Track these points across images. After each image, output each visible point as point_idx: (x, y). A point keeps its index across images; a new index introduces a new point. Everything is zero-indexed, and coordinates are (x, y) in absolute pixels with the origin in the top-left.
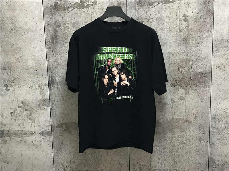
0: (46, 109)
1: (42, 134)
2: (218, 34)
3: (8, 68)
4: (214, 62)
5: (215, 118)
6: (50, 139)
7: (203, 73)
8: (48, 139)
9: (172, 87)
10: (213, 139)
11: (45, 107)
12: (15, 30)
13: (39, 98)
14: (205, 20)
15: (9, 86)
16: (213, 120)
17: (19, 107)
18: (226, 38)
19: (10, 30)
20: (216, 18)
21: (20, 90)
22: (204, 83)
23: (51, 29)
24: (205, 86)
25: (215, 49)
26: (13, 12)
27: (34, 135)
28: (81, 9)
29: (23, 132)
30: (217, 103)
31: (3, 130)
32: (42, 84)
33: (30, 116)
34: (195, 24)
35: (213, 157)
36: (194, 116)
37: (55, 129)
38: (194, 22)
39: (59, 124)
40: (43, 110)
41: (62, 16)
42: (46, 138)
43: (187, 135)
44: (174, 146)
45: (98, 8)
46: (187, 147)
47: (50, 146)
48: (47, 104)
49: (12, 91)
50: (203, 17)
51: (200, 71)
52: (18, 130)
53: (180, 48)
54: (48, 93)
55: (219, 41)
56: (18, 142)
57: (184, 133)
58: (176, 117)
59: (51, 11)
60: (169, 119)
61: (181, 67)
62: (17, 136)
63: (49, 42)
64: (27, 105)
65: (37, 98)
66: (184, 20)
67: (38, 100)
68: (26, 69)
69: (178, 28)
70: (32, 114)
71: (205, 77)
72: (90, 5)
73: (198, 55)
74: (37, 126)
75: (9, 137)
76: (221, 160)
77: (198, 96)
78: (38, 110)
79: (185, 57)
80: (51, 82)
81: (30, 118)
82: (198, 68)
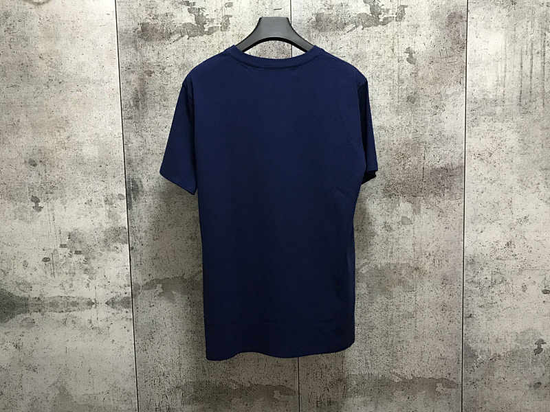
0: (120, 248)
1: (111, 303)
2: (477, 89)
3: (41, 161)
4: (470, 146)
5: (473, 262)
6: (129, 314)
7: (448, 168)
8: (124, 314)
9: (385, 199)
10: (469, 306)
11: (119, 245)
12: (57, 81)
13: (106, 226)
14: (450, 60)
15: (42, 201)
16: (469, 266)
17: (62, 246)
18: (491, 97)
19: (47, 80)
20: (471, 55)
21: (65, 208)
22: (450, 189)
23: (133, 77)
24: (452, 195)
25: (471, 119)
26: (53, 42)
27: (94, 306)
28: (196, 37)
29: (71, 300)
30: (477, 231)
31: (27, 296)
32: (112, 195)
33: (86, 265)
34: (429, 68)
35: (471, 345)
36: (432, 258)
37: (140, 293)
38: (427, 64)
39: (148, 280)
40: (113, 250)
41: (156, 52)
42: (120, 311)
43: (418, 298)
44: (391, 323)
45: (232, 33)
46: (417, 324)
47: (128, 331)
48: (124, 239)
49: (48, 211)
50: (445, 54)
51: (441, 165)
52: (59, 296)
53: (400, 117)
54: (125, 215)
55: (479, 102)
56: (58, 321)
57: (411, 295)
58: (395, 261)
59: (135, 42)
60: (379, 266)
61: (404, 156)
62: (58, 310)
63: (128, 106)
64: (80, 242)
65: (101, 225)
66: (408, 60)
67: (104, 229)
68: (80, 164)
69: (396, 75)
70: (91, 260)
71: (452, 177)
72: (215, 29)
73: (437, 131)
74: (102, 287)
75: (40, 311)
76: (486, 350)
77: (439, 216)
78: (103, 251)
79: (410, 136)
80: (133, 191)
81: (86, 269)
82: (438, 158)
